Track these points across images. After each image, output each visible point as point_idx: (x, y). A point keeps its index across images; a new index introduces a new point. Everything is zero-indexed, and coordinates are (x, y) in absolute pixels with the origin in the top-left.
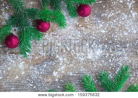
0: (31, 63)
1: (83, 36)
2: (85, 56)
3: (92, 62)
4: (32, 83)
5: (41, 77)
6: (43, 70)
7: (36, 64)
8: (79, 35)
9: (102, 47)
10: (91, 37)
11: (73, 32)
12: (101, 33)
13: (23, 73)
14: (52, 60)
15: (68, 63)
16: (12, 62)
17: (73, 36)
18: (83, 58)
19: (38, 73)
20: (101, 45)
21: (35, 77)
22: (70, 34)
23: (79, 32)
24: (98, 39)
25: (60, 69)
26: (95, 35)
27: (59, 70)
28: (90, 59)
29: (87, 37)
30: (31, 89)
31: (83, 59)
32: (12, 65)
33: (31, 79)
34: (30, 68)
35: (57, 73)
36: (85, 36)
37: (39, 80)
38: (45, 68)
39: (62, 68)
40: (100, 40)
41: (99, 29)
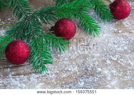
0: (55, 83)
7: (65, 84)
8: (124, 42)
14: (93, 75)
22: (108, 42)
23: (122, 38)
25: (111, 85)
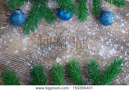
1: (100, 30)
2: (96, 52)
3: (102, 60)
4: (31, 62)
5: (42, 59)
6: (47, 53)
9: (117, 47)
10: (109, 33)
11: (91, 23)
12: (121, 32)
13: (25, 49)
15: (76, 53)
16: (16, 34)
17: (89, 26)
18: (94, 52)
19: (41, 54)
20: (117, 46)
21: (36, 57)
24: (115, 38)
26: (114, 33)
27: (64, 57)
28: (101, 56)
29: (104, 32)
30: (28, 69)
31: (93, 54)
32: (16, 37)
33: (31, 58)
34: (34, 47)
35: (60, 60)
36: (102, 31)
37: (39, 62)
38: (49, 51)
39: (68, 56)
40: (117, 40)
41: (119, 27)
